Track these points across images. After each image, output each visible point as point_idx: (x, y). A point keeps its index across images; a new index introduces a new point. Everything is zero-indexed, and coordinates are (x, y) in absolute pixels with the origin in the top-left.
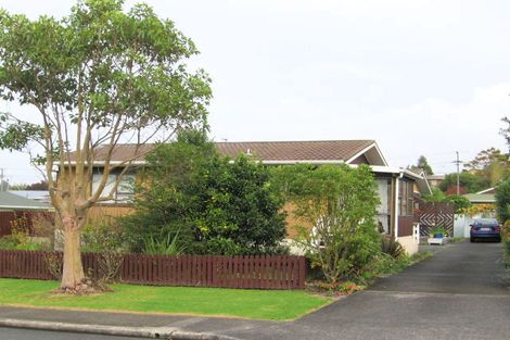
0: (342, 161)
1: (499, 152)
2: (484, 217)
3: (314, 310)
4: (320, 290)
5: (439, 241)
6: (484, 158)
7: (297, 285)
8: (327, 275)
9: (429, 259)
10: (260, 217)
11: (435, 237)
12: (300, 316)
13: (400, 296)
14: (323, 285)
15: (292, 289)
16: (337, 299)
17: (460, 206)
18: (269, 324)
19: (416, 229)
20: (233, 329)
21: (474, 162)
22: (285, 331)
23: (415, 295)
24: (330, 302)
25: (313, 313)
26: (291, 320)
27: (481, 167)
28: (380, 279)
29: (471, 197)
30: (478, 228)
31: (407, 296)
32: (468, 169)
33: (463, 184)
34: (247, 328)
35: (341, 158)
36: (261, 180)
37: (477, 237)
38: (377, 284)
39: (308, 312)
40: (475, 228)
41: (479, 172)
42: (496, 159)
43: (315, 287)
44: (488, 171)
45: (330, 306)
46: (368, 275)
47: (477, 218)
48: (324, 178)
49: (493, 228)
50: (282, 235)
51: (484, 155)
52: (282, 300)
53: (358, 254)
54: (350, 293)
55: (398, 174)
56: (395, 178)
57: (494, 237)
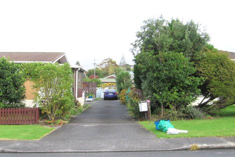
0: (51, 62)
1: (112, 60)
2: (109, 88)
3: (47, 134)
4: (46, 124)
5: (91, 99)
6: (105, 63)
7: (35, 122)
8: (49, 117)
9: (90, 108)
10: (13, 89)
11: (89, 97)
12: (42, 137)
13: (86, 126)
14: (48, 121)
15: (33, 124)
16: (57, 128)
17: (98, 84)
18: (28, 142)
19: (83, 94)
20: (10, 146)
21: (101, 64)
22: (38, 145)
23: (93, 125)
24: (54, 130)
25: (47, 135)
26: (39, 139)
27: (104, 66)
28: (72, 118)
29: (102, 80)
30: (107, 94)
31: (89, 125)
32: (98, 67)
33: (96, 74)
34: (18, 144)
35: (50, 61)
36: (13, 71)
37: (107, 98)
38: (72, 120)
39: (45, 135)
40: (106, 93)
41: (103, 69)
42: (110, 63)
43: (44, 122)
44: (107, 68)
45: (54, 131)
46: (68, 116)
47: (106, 89)
48: (49, 70)
49: (114, 93)
50: (23, 97)
51: (105, 61)
52: (30, 129)
53: (65, 106)
54: (62, 125)
55: (78, 69)
56: (76, 70)
57: (114, 98)
